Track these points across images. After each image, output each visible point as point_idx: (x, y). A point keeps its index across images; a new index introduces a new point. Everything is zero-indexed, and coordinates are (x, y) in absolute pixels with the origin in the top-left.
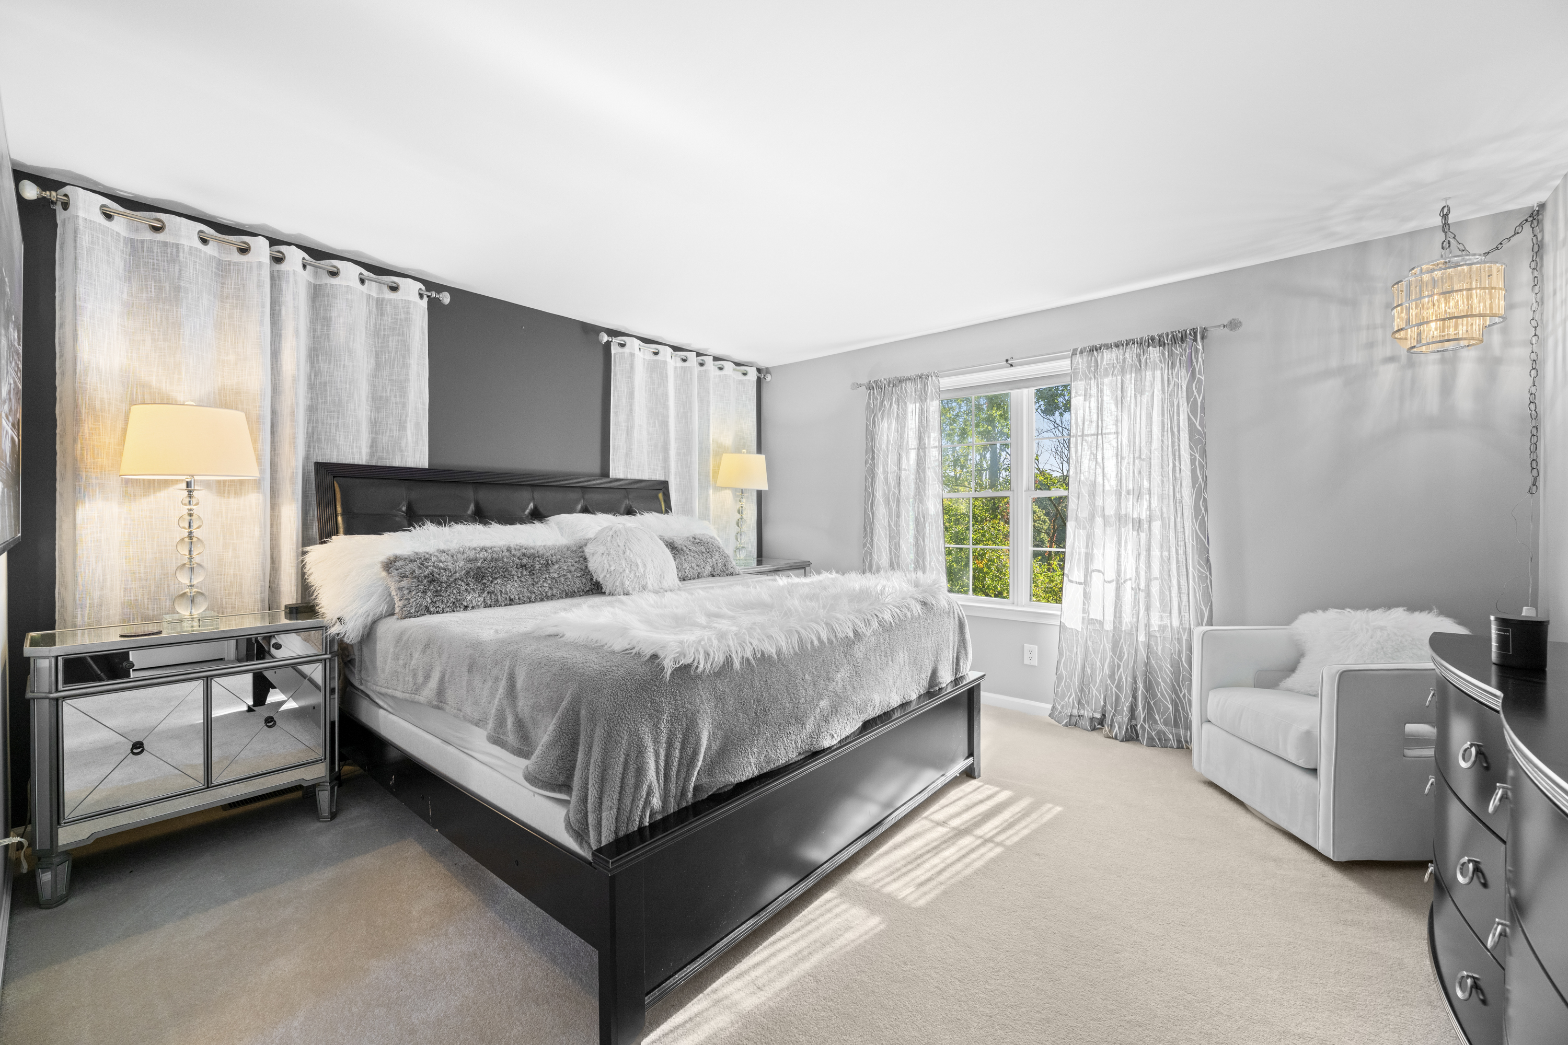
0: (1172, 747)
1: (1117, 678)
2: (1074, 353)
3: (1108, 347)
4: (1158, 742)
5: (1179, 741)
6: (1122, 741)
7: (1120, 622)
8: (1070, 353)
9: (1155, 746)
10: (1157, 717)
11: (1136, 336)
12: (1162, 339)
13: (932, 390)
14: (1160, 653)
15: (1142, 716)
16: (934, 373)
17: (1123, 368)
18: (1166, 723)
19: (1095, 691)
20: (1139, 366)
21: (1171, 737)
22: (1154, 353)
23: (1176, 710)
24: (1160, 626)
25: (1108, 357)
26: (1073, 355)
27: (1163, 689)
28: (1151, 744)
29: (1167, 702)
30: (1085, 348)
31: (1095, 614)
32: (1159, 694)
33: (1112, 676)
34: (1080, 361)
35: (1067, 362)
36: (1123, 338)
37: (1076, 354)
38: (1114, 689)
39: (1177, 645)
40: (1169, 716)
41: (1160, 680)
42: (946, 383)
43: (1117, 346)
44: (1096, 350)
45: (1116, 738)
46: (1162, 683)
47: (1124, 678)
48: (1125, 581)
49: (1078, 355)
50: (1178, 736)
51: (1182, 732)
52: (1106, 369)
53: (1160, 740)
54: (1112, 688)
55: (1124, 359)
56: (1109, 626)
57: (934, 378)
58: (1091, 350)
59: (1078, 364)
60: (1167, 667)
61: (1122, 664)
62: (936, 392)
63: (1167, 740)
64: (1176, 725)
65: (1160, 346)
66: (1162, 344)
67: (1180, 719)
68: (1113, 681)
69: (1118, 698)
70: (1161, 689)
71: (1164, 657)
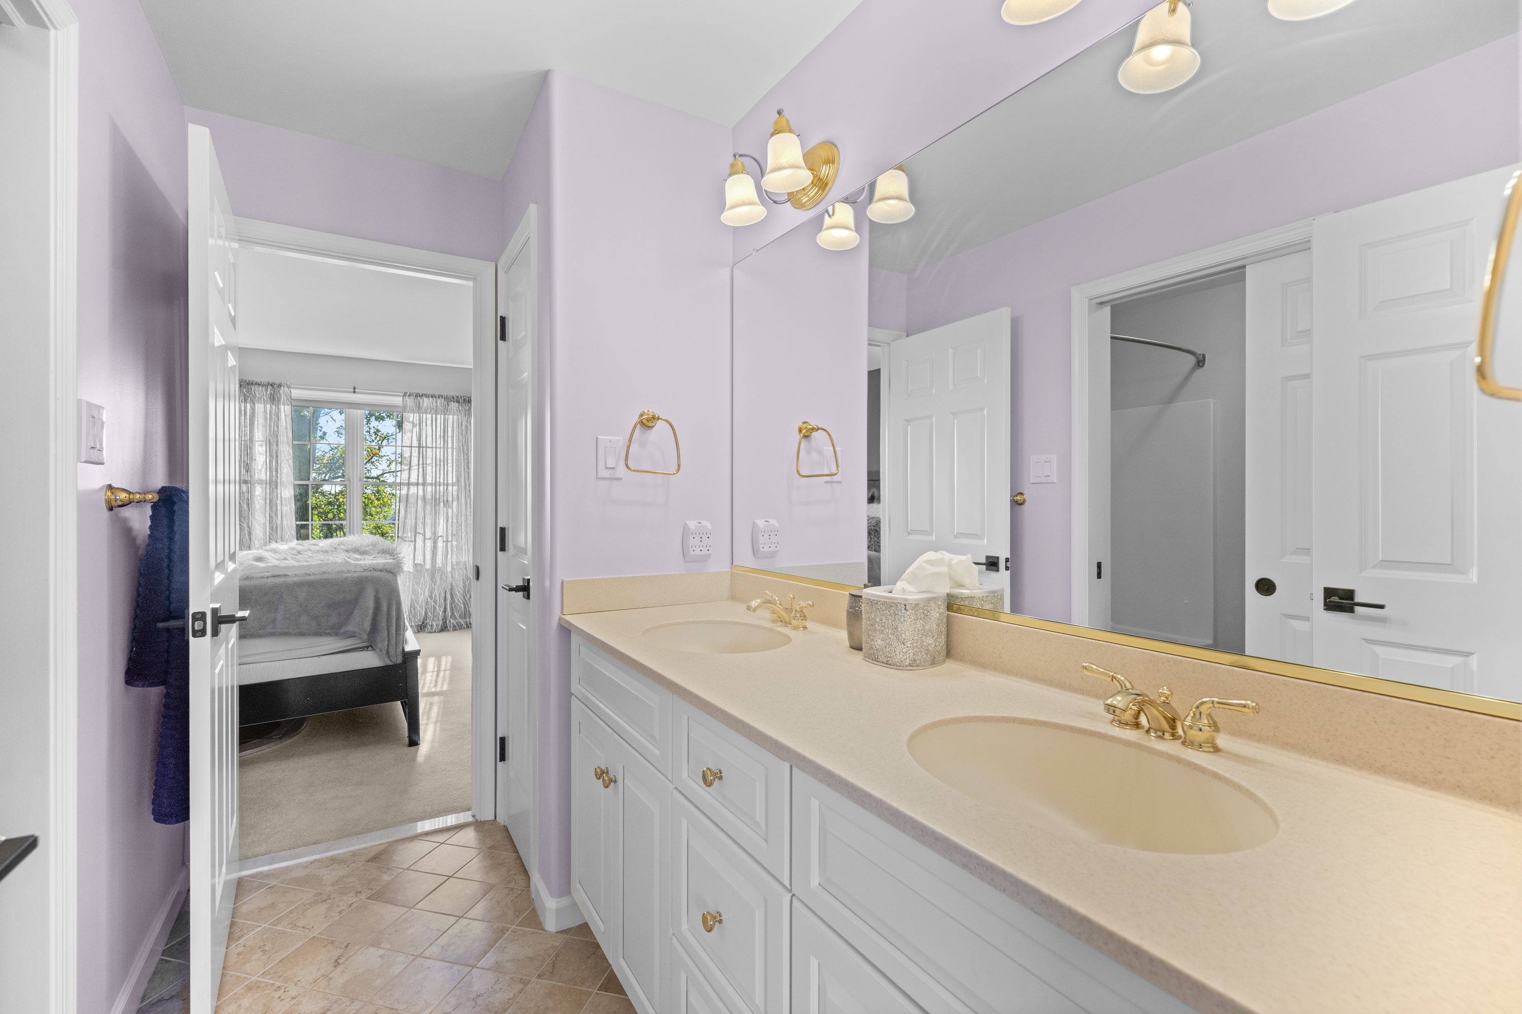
0: (464, 628)
1: (433, 596)
2: (405, 395)
3: (427, 396)
4: (458, 628)
5: (467, 624)
6: (439, 632)
7: (436, 563)
8: (402, 394)
9: (456, 630)
10: (456, 614)
11: (445, 394)
12: (458, 399)
13: (284, 398)
14: (457, 577)
15: (450, 615)
16: (286, 384)
17: (436, 410)
18: (461, 617)
19: (419, 608)
20: (445, 412)
21: (463, 623)
22: (454, 406)
23: (465, 608)
24: (457, 562)
25: (426, 402)
26: (404, 396)
27: (459, 597)
28: (455, 629)
29: (461, 604)
30: (413, 394)
31: (419, 560)
32: (456, 600)
33: (431, 597)
34: (408, 400)
35: (401, 399)
36: (437, 394)
37: (406, 396)
38: (432, 603)
39: (465, 571)
40: (462, 611)
41: (457, 592)
42: (296, 393)
43: (432, 397)
44: (420, 396)
45: (435, 632)
46: (458, 594)
47: (437, 595)
48: (438, 538)
49: (407, 397)
50: (466, 622)
51: (468, 620)
52: (425, 409)
53: (458, 626)
54: (431, 603)
55: (437, 406)
56: (428, 565)
57: (286, 388)
58: (416, 396)
59: (406, 402)
60: (461, 584)
61: (436, 587)
62: (288, 399)
63: (462, 625)
64: (465, 617)
65: (457, 402)
66: (458, 402)
67: (467, 614)
68: (431, 599)
69: (435, 608)
70: (458, 598)
71: (460, 580)
